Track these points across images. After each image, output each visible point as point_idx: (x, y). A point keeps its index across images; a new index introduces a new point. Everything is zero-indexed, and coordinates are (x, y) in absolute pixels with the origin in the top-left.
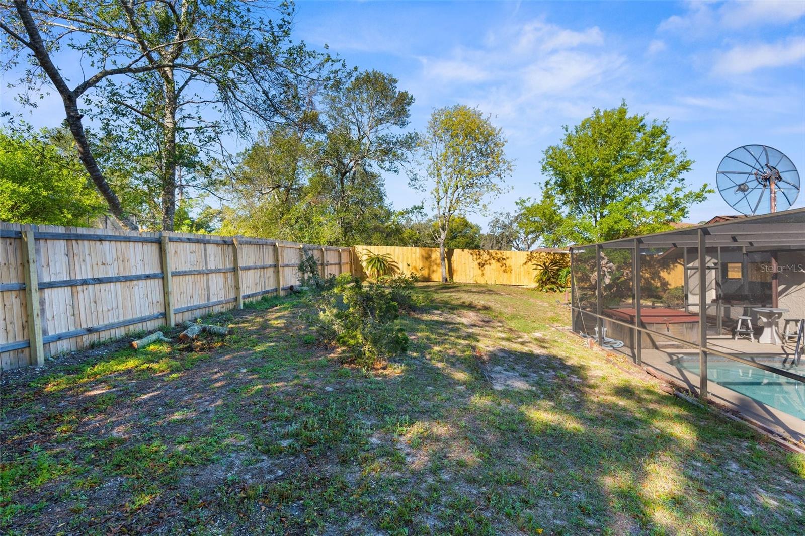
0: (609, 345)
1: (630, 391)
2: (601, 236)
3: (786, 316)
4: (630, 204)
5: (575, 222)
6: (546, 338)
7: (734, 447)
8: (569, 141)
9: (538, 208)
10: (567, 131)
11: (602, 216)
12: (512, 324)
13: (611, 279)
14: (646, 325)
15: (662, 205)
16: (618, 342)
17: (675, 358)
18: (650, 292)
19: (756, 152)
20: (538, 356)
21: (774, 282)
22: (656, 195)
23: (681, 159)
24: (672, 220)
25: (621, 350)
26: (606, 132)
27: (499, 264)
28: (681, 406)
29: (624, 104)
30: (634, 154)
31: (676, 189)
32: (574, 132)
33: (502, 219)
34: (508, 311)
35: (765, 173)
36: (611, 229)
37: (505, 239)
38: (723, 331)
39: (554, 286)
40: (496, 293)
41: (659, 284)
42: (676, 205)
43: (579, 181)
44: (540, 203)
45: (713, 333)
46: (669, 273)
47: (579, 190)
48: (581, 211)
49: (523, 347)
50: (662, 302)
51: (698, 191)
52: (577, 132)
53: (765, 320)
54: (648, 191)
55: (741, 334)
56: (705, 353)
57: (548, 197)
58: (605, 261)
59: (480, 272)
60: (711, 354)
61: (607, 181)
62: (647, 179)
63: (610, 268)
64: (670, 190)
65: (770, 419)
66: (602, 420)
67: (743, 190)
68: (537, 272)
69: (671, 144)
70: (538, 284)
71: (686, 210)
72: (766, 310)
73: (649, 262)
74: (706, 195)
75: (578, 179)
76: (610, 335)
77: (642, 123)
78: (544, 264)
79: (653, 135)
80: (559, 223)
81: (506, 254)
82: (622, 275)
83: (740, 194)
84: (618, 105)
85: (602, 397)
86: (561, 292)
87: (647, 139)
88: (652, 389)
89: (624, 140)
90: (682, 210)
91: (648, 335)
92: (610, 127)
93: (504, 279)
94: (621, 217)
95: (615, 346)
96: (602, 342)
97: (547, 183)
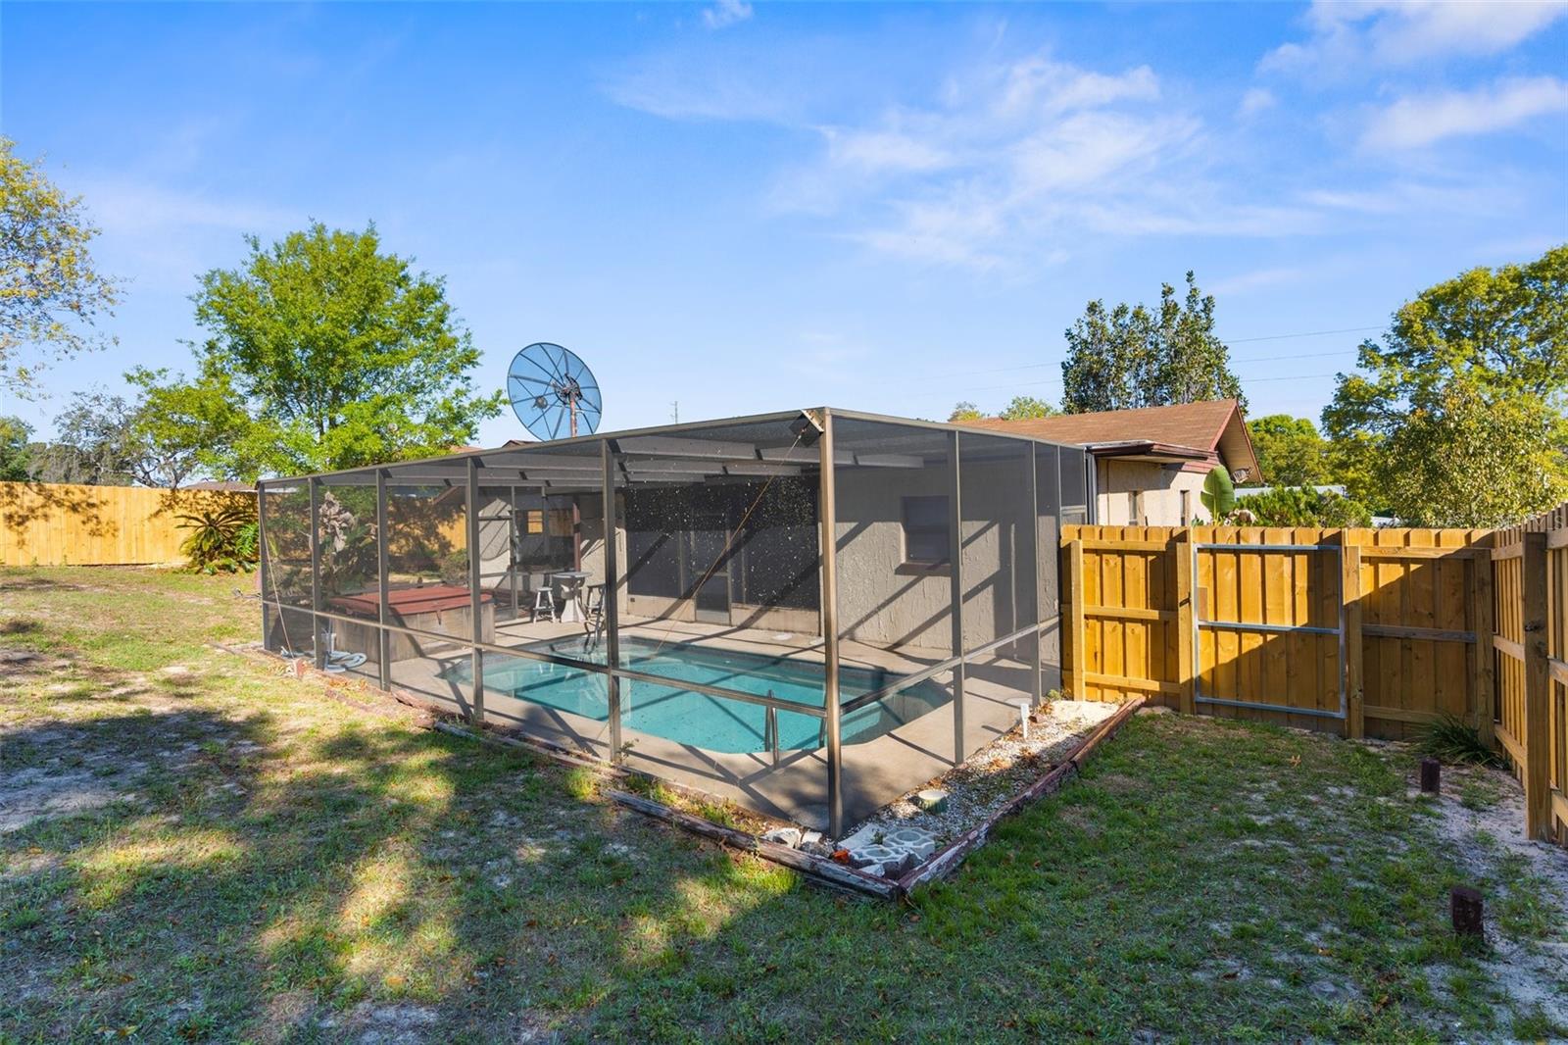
0: (338, 665)
1: (358, 744)
2: (332, 461)
3: (589, 582)
4: (382, 408)
5: (277, 432)
6: (196, 674)
7: (504, 787)
8: (262, 268)
9: (188, 395)
10: (256, 248)
11: (333, 424)
12: (104, 658)
13: (346, 542)
14: (405, 619)
15: (439, 417)
16: (357, 656)
17: (448, 665)
18: (423, 561)
19: (556, 355)
20: (163, 718)
21: (577, 536)
22: (427, 398)
23: (464, 346)
24: (453, 442)
25: (360, 669)
26: (339, 270)
27: (77, 518)
28: (441, 746)
29: (372, 231)
30: (392, 322)
31: (458, 392)
32: (273, 256)
33: (97, 411)
34: (101, 625)
35: (564, 386)
36: (348, 450)
37: (108, 458)
38: (520, 612)
39: (231, 562)
40: (66, 588)
41: (436, 547)
42: (457, 418)
43: (284, 352)
44: (193, 384)
45: (507, 616)
46: (452, 528)
47: (285, 369)
48: (290, 412)
49: (123, 705)
50: (439, 577)
51: (489, 399)
52: (279, 256)
53: (566, 589)
54: (414, 390)
55: (541, 613)
56: (479, 651)
57: (214, 375)
58: (337, 509)
59: (13, 537)
60: (489, 652)
61: (341, 361)
62: (412, 368)
63: (346, 521)
64: (450, 392)
65: (558, 727)
66: (292, 816)
67: (542, 406)
68: (188, 533)
69: (451, 318)
70: (191, 559)
71: (474, 427)
72: (567, 576)
73: (421, 510)
74: (501, 407)
75: (281, 348)
76: (343, 645)
77: (403, 273)
78: (207, 515)
79: (420, 297)
80: (242, 430)
81: (100, 492)
82: (368, 533)
83: (538, 411)
84: (361, 229)
85: (300, 769)
86: (248, 571)
87: (413, 302)
88: (401, 728)
89: (373, 295)
90: (468, 427)
91: (410, 637)
92: (346, 264)
93: (96, 551)
94: (365, 430)
95: (349, 664)
96: (324, 661)
97: (211, 347)
